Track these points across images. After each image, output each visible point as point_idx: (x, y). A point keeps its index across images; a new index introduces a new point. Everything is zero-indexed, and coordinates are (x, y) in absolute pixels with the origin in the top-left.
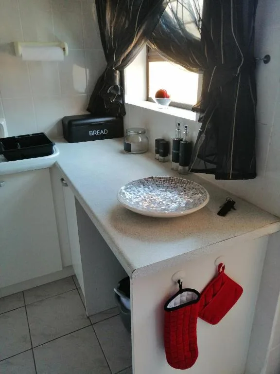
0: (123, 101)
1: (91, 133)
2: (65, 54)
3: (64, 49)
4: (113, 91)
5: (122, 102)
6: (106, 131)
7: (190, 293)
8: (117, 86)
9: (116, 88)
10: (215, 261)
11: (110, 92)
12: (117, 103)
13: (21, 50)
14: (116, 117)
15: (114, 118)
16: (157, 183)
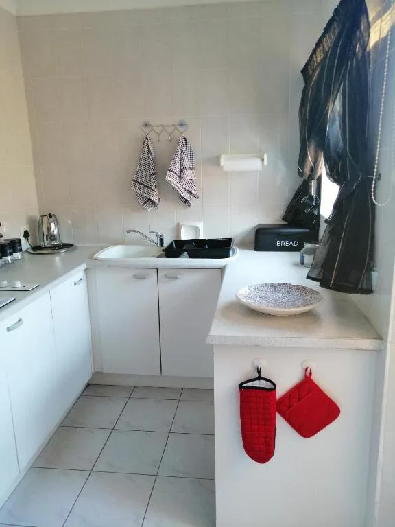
0: (319, 213)
1: (279, 243)
2: (263, 164)
3: (263, 160)
4: (307, 201)
5: (316, 213)
6: (296, 243)
7: (268, 383)
8: (312, 196)
9: (311, 198)
10: (302, 363)
11: (304, 202)
12: (311, 214)
13: (223, 162)
14: (310, 228)
15: (307, 230)
16: (289, 290)
